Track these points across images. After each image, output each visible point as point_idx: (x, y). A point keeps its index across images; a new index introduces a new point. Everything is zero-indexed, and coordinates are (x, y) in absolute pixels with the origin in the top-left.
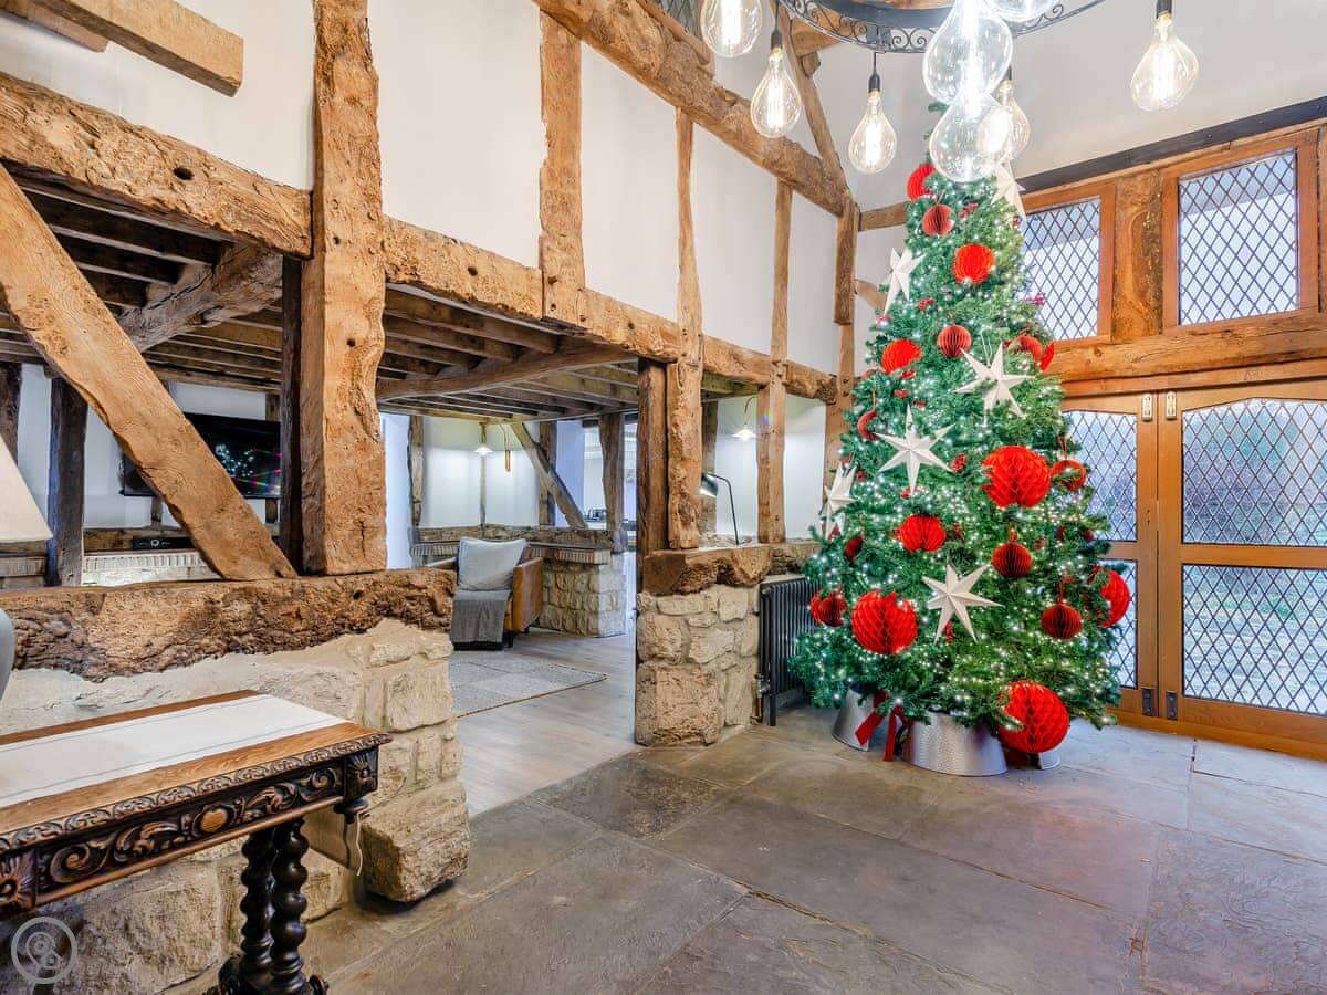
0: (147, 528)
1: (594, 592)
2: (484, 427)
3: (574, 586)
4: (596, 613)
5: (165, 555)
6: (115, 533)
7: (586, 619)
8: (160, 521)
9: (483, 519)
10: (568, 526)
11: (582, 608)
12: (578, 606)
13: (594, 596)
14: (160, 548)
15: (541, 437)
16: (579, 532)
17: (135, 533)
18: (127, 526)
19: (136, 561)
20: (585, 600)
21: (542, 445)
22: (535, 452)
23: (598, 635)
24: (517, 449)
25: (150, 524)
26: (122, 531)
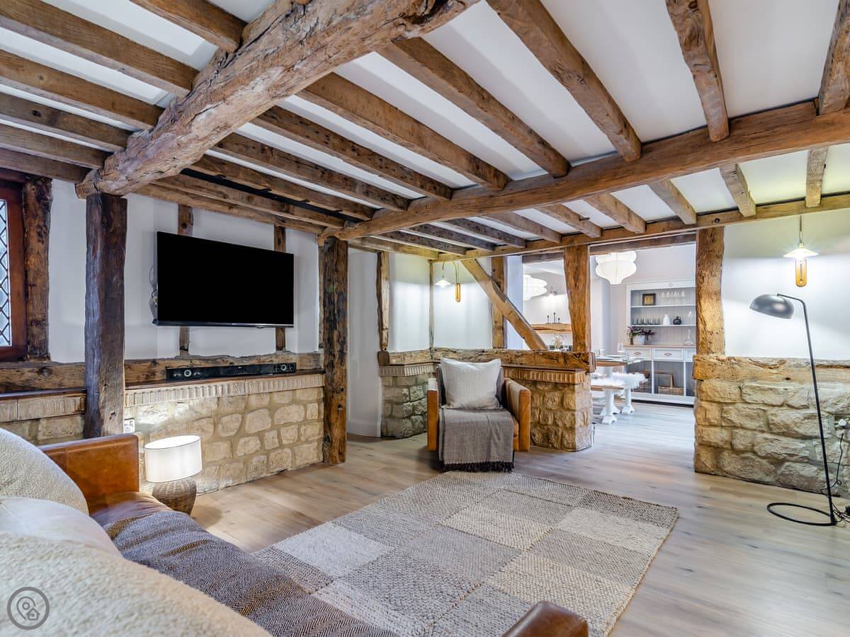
0: (176, 358)
1: (568, 409)
2: (431, 264)
3: (544, 403)
4: (572, 429)
5: (199, 386)
6: (149, 363)
7: (560, 434)
8: (187, 350)
9: (432, 343)
10: (529, 349)
11: (555, 423)
12: (550, 422)
13: (569, 414)
14: (192, 378)
15: (494, 270)
16: (544, 354)
17: (167, 363)
18: (158, 358)
19: (173, 393)
20: (557, 417)
21: (496, 277)
22: (490, 283)
23: (574, 449)
24: (468, 282)
25: (179, 354)
26: (154, 362)
